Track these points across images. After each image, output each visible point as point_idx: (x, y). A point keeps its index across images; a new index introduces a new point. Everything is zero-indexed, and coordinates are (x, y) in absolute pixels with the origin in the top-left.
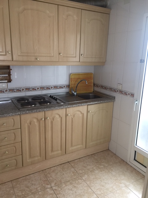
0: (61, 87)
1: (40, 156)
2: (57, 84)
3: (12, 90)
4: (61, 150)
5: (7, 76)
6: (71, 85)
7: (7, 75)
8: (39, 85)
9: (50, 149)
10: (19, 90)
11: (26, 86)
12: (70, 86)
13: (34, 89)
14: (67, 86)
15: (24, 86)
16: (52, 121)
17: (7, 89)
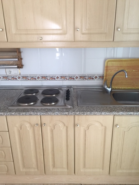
0: (91, 78)
1: (38, 169)
2: (85, 74)
3: (25, 78)
4: (68, 169)
5: (17, 61)
6: (106, 76)
7: (17, 59)
8: (59, 74)
9: (51, 163)
10: (33, 78)
11: (42, 74)
12: (104, 78)
13: (53, 78)
14: (100, 77)
15: (40, 74)
16: (53, 129)
17: (19, 76)
